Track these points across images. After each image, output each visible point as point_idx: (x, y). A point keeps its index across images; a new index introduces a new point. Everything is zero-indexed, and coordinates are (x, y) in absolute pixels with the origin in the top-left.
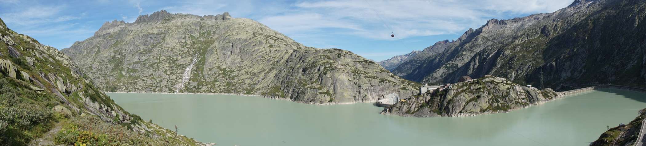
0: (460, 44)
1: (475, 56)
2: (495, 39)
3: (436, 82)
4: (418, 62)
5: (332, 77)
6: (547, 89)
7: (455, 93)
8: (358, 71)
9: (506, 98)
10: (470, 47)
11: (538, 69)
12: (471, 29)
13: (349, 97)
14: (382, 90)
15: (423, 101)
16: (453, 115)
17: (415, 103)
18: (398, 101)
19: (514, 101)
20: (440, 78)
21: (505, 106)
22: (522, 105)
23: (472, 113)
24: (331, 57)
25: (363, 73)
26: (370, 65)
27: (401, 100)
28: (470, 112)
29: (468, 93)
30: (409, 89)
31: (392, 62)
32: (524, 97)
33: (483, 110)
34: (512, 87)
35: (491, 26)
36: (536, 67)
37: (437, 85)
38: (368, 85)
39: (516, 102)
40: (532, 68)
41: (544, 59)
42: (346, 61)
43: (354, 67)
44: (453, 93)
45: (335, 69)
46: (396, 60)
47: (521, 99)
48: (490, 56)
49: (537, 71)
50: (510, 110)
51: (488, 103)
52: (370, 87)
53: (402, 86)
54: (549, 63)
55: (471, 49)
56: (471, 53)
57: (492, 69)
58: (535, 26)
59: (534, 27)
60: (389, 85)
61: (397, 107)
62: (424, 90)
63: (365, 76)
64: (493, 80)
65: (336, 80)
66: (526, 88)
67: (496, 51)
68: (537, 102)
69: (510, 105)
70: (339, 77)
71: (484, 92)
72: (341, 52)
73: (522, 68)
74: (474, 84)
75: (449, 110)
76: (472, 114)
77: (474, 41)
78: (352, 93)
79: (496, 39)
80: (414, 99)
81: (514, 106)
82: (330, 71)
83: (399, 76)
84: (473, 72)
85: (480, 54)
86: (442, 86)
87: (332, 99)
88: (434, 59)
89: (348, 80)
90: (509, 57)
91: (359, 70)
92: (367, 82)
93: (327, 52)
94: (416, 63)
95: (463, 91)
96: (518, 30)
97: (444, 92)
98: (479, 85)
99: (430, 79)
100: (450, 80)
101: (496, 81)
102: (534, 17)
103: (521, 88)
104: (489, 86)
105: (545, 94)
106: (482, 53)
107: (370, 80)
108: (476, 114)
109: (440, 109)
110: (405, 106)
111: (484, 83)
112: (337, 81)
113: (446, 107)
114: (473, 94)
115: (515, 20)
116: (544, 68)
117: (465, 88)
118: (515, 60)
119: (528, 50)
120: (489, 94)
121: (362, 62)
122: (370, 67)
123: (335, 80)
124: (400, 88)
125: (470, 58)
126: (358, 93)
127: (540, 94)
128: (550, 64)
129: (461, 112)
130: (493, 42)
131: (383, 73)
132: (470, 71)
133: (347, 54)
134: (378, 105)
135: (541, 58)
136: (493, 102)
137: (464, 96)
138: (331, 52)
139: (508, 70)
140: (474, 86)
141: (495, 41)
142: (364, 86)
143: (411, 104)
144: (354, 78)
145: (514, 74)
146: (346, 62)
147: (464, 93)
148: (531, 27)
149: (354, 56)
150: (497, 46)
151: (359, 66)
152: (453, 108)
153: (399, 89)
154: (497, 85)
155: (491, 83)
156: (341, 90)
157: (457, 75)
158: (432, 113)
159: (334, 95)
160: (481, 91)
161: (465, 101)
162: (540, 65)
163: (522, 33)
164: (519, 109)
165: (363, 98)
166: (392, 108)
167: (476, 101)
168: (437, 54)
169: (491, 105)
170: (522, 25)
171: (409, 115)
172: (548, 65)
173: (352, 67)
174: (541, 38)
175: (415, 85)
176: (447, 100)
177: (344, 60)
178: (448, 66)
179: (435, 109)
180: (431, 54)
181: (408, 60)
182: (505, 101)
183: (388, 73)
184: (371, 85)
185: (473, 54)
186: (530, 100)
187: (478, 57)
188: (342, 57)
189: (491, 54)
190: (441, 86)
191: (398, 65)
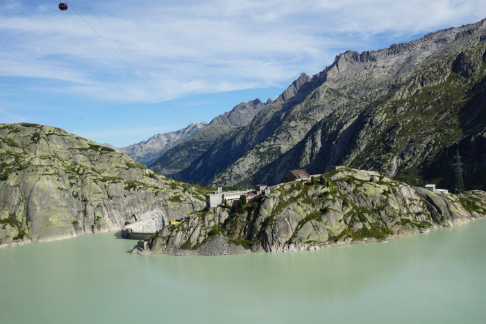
0: (283, 107)
1: (314, 129)
2: (352, 92)
3: (239, 183)
4: (201, 145)
5: (21, 185)
6: (473, 193)
7: (277, 205)
8: (79, 169)
9: (381, 211)
10: (302, 112)
11: (450, 148)
12: (303, 75)
13: (61, 224)
14: (131, 204)
15: (215, 222)
16: (274, 249)
17: (199, 228)
18: (164, 224)
19: (399, 219)
20: (246, 176)
21: (380, 229)
22: (416, 227)
23: (312, 243)
24: (17, 141)
25: (89, 173)
26: (104, 155)
27: (170, 223)
28: (307, 242)
29: (303, 204)
30: (185, 200)
31: (150, 146)
32: (420, 209)
33: (335, 237)
34: (393, 189)
35: (343, 66)
36: (444, 145)
37: (240, 190)
38: (102, 195)
39: (402, 220)
40: (434, 148)
41: (461, 127)
42: (51, 150)
43: (71, 161)
44: (272, 204)
45: (27, 167)
46: (157, 142)
47: (414, 215)
48: (345, 127)
49: (447, 154)
50: (390, 237)
51: (343, 222)
52: (106, 201)
53: (172, 194)
54: (475, 134)
55: (305, 116)
56: (306, 123)
57: (349, 153)
58: (438, 57)
59: (436, 60)
60: (146, 193)
61: (164, 238)
62: (215, 200)
63: (95, 178)
64: (352, 176)
65: (31, 191)
66: (424, 191)
67: (356, 117)
68: (450, 221)
69: (389, 226)
70: (37, 184)
71: (334, 201)
72: (39, 130)
73: (412, 149)
74: (314, 186)
75: (267, 240)
76: (311, 246)
77: (312, 98)
78: (68, 216)
79: (356, 91)
80: (197, 218)
81: (398, 229)
82: (14, 171)
83: (165, 175)
84: (311, 161)
85: (324, 124)
86: (251, 190)
87: (22, 233)
88: (234, 139)
89: (59, 188)
90: (383, 128)
91: (81, 166)
92: (100, 190)
93: (8, 130)
94: (199, 147)
95: (293, 200)
96: (400, 70)
97: (256, 204)
98: (324, 187)
99: (227, 178)
100: (266, 178)
101: (358, 177)
102: (435, 37)
103: (412, 191)
104: (345, 189)
105: (469, 203)
106: (328, 123)
107: (105, 186)
108: (320, 246)
109: (249, 237)
110: (180, 234)
111: (334, 182)
112: (33, 192)
113: (259, 233)
114: (313, 205)
115: (394, 49)
116: (463, 146)
117: (297, 193)
118: (397, 133)
119: (424, 111)
120: (345, 204)
121: (86, 149)
122: (104, 160)
123: (28, 191)
124: (167, 198)
125: (303, 134)
126: (81, 215)
127: (455, 203)
128: (477, 136)
129: (289, 242)
130: (350, 98)
131: (131, 169)
132: (306, 160)
133: (53, 134)
134: (126, 235)
135: (455, 125)
136: (353, 221)
137: (295, 210)
138: (17, 131)
139: (383, 154)
140: (313, 188)
141: (354, 96)
142: (95, 199)
143: (192, 229)
144: (72, 184)
145: (395, 162)
146: (52, 152)
147: (295, 204)
148: (429, 62)
149: (68, 138)
150: (358, 106)
151: (81, 158)
152: (274, 235)
153: (165, 200)
154: (361, 185)
155: (349, 182)
156: (44, 212)
157: (279, 167)
158: (233, 245)
159: (27, 224)
160: (329, 200)
161: (297, 220)
162: (453, 141)
163: (409, 76)
164: (411, 235)
165: (92, 223)
166: (153, 239)
167: (320, 220)
168: (238, 128)
169: (350, 226)
170: (409, 60)
171: (188, 253)
172: (473, 139)
173: (66, 162)
174: (452, 82)
175: (198, 191)
176: (262, 219)
177: (47, 147)
178: (261, 150)
179: (239, 238)
180: (227, 128)
181: (183, 142)
182: (379, 219)
183: (142, 169)
184: (109, 197)
185: (310, 125)
186: (433, 216)
187: (320, 131)
188: (42, 141)
189: (346, 123)
190: (248, 191)
191: (163, 153)
